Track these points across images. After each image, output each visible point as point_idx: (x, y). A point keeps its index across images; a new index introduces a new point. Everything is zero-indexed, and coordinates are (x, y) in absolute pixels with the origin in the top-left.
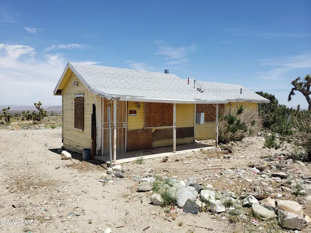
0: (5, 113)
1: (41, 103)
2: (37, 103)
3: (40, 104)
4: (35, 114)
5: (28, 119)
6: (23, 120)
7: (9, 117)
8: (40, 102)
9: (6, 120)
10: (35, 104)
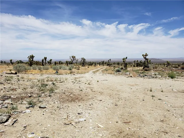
0: (124, 61)
1: (148, 54)
2: (145, 54)
3: (146, 55)
4: (142, 63)
5: (137, 66)
6: (134, 66)
7: (126, 64)
8: (146, 54)
9: (124, 66)
10: (143, 55)
